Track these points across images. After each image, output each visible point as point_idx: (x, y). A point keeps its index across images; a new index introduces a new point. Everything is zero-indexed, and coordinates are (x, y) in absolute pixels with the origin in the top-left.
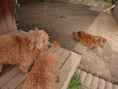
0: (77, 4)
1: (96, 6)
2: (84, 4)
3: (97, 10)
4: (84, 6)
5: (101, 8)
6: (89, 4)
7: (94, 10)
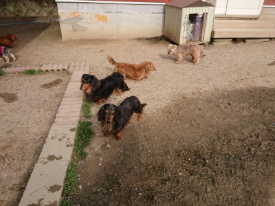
0: (8, 18)
1: (46, 15)
2: (23, 15)
3: (48, 21)
4: (24, 18)
5: (54, 17)
6: (33, 14)
7: (42, 21)
